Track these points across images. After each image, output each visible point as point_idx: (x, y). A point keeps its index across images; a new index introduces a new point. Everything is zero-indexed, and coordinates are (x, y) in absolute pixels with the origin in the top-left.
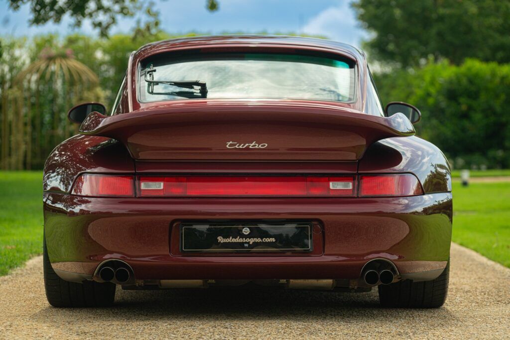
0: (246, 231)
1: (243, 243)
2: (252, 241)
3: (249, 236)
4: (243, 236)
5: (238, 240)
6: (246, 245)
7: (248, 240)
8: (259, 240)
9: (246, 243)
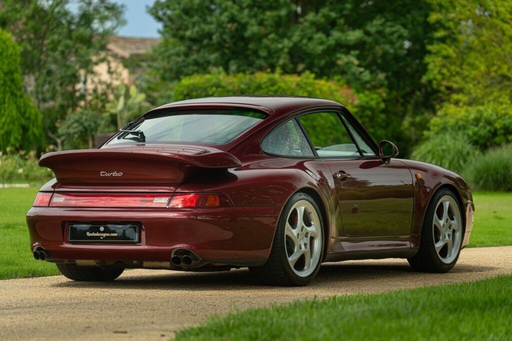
0: (102, 229)
1: (100, 236)
2: (104, 235)
3: (104, 232)
4: (100, 232)
5: (97, 234)
6: (102, 238)
7: (103, 235)
8: (108, 235)
9: (101, 236)
